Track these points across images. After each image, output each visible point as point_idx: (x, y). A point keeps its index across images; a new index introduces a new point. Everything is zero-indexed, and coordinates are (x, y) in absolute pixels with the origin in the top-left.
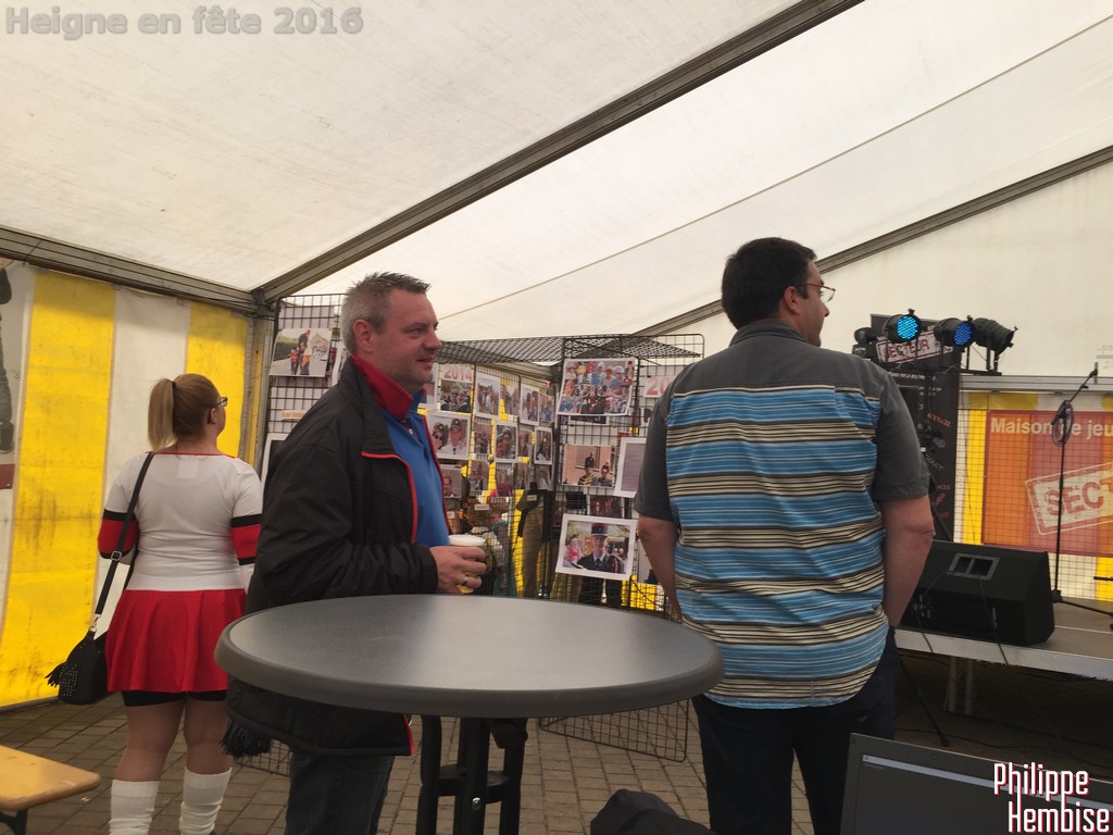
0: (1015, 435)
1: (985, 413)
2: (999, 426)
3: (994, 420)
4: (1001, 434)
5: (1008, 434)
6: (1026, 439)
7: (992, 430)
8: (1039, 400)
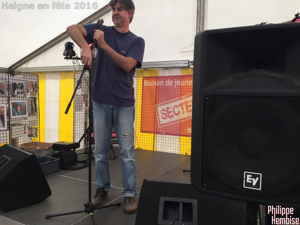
0: (152, 86)
1: (142, 78)
2: (146, 83)
3: (145, 81)
4: (147, 87)
5: (150, 87)
6: (155, 88)
7: (144, 85)
8: (160, 72)
